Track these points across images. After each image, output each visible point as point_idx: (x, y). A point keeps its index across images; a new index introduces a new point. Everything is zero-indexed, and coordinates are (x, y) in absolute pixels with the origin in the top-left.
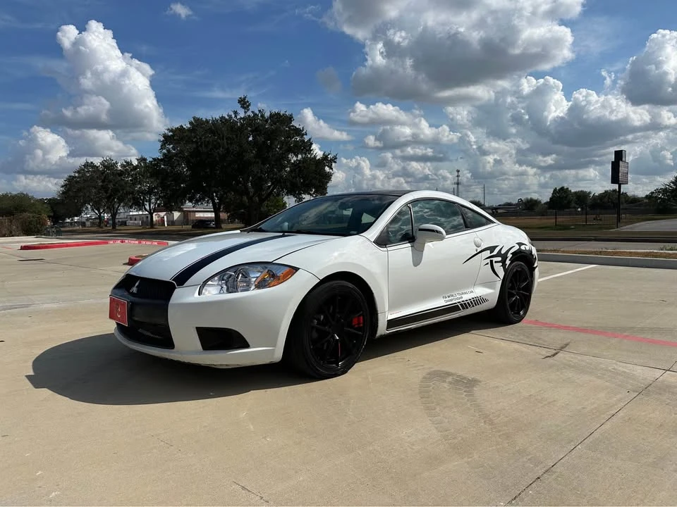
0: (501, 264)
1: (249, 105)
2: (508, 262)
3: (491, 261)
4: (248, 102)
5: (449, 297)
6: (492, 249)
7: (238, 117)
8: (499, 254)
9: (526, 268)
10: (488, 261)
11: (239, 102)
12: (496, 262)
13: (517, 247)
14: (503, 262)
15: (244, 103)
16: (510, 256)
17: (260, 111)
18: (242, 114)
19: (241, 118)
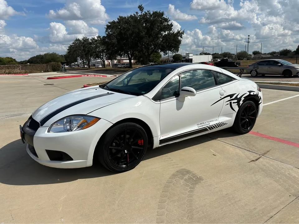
0: (237, 104)
1: (143, 9)
2: (241, 102)
3: (231, 103)
4: (143, 7)
5: (201, 124)
6: (231, 96)
7: (138, 15)
8: (236, 98)
9: (254, 105)
10: (229, 102)
11: (139, 7)
12: (233, 103)
13: (248, 93)
14: (238, 103)
15: (141, 8)
16: (243, 99)
17: (148, 11)
18: (140, 14)
19: (139, 15)
